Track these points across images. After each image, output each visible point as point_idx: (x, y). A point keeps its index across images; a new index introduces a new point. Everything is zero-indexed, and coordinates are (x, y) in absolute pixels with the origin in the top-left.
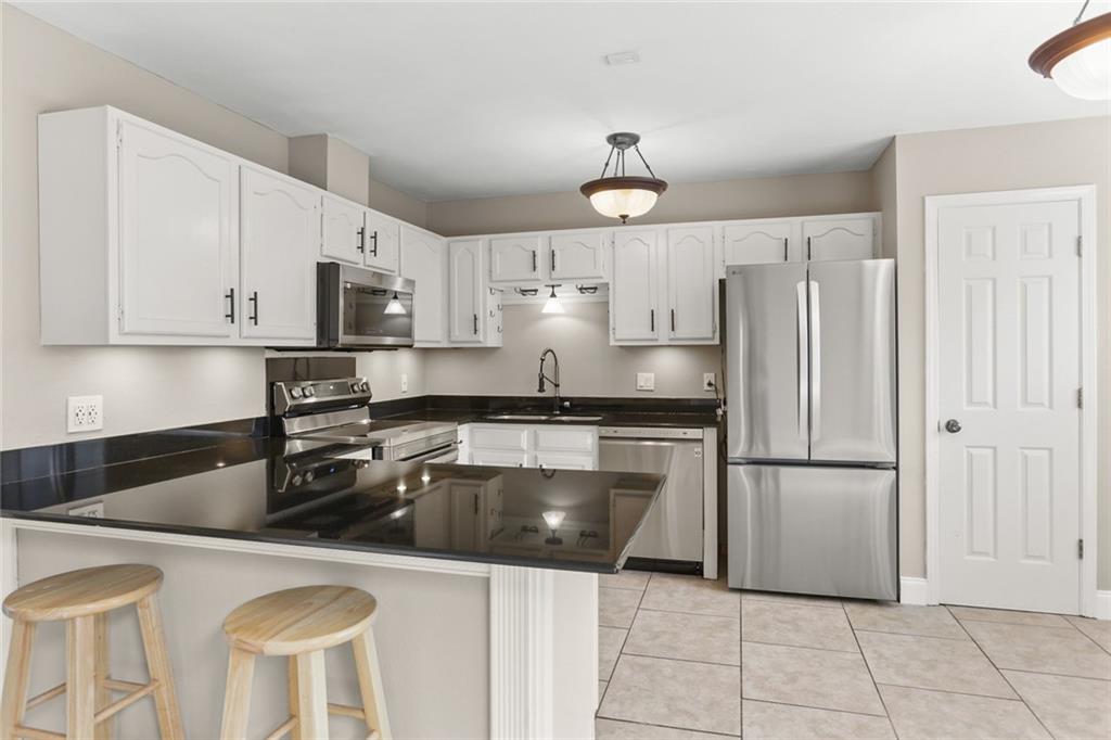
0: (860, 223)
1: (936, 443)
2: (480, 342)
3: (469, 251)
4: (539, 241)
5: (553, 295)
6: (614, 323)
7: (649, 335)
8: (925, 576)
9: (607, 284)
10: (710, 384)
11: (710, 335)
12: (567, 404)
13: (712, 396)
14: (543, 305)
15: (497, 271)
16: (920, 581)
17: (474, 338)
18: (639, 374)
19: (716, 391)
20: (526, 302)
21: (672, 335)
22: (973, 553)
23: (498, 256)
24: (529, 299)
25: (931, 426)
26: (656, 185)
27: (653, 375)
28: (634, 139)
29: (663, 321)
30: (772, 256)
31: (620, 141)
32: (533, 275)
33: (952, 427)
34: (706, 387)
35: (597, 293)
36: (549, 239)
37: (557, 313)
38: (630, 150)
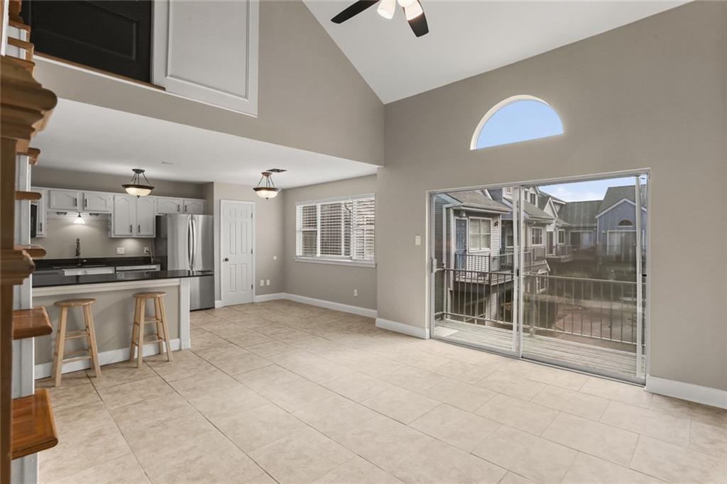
0: (199, 202)
1: (223, 263)
2: (43, 235)
4: (78, 194)
5: (79, 216)
7: (129, 233)
8: (221, 300)
9: (111, 213)
10: (147, 251)
12: (85, 261)
13: (148, 255)
14: (74, 220)
15: (54, 203)
16: (219, 301)
17: (40, 233)
18: (118, 249)
19: (150, 254)
21: (138, 234)
22: (231, 291)
23: (54, 198)
24: (62, 216)
25: (222, 260)
26: (151, 188)
27: (123, 249)
28: (143, 171)
29: (135, 228)
30: (174, 210)
31: (138, 171)
32: (75, 208)
33: (226, 260)
34: (145, 252)
35: (99, 216)
36: (83, 194)
37: (79, 223)
38: (141, 175)
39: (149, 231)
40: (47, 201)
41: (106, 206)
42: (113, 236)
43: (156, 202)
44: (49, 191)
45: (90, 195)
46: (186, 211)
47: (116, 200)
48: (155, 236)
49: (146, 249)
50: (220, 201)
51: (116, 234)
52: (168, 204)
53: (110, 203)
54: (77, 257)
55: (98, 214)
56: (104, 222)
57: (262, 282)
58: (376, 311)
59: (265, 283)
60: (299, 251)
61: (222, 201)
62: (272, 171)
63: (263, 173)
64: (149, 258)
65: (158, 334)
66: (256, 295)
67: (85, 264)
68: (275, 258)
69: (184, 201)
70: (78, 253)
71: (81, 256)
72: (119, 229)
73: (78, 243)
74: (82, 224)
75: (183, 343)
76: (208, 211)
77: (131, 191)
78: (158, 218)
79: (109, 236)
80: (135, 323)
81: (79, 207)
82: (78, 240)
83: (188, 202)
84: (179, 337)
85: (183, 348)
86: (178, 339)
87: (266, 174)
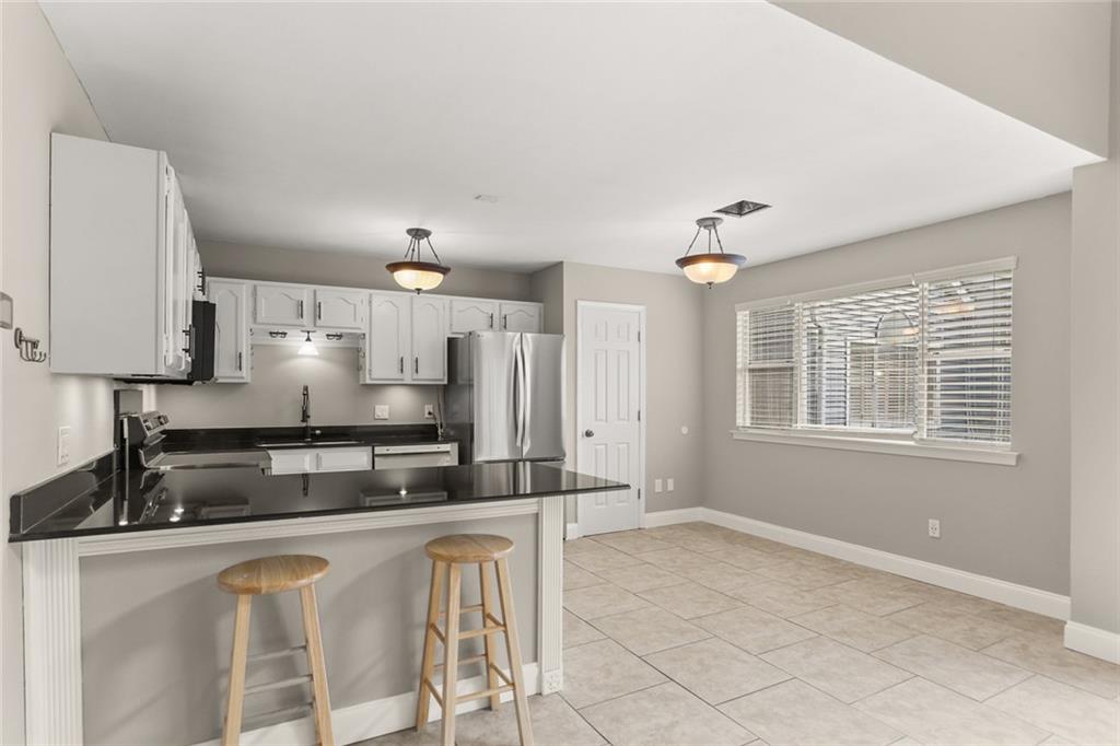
0: (530, 309)
1: (582, 442)
2: (242, 378)
3: (231, 292)
4: (304, 292)
5: (308, 339)
6: (371, 365)
7: (399, 376)
8: (576, 522)
9: (364, 335)
10: (430, 413)
11: (441, 377)
12: (318, 432)
13: (432, 422)
14: (300, 347)
15: (262, 315)
16: (575, 525)
17: (238, 373)
18: (377, 407)
19: (435, 418)
20: (272, 343)
21: (415, 376)
23: (263, 302)
24: (278, 340)
25: (579, 434)
26: (444, 270)
27: (387, 407)
28: (427, 234)
29: (408, 364)
30: (482, 325)
31: (418, 234)
32: (299, 321)
33: (589, 434)
34: (427, 415)
35: (343, 340)
36: (315, 292)
37: (308, 355)
38: (424, 242)
39: (435, 371)
40: (251, 309)
41: (355, 320)
42: (368, 381)
43: (447, 307)
44: (255, 287)
45: (327, 294)
46: (505, 327)
47: (373, 306)
48: (446, 382)
49: (429, 408)
50: (576, 302)
51: (374, 376)
52: (471, 314)
53: (363, 310)
54: (304, 425)
55: (340, 336)
56: (352, 352)
57: (658, 482)
58: (1066, 600)
59: (665, 485)
60: (743, 417)
61: (580, 303)
62: (725, 211)
63: (702, 222)
64: (434, 427)
65: (486, 655)
66: (647, 511)
67: (316, 438)
68: (685, 430)
69: (500, 305)
70: (305, 417)
71: (312, 422)
72: (379, 367)
73: (306, 395)
74: (315, 357)
75: (546, 676)
76: (551, 325)
77: (405, 277)
78: (451, 342)
79: (362, 382)
80: (431, 626)
81: (307, 320)
82: (306, 389)
83: (510, 307)
84: (536, 659)
85: (546, 691)
86: (535, 664)
87: (708, 223)
